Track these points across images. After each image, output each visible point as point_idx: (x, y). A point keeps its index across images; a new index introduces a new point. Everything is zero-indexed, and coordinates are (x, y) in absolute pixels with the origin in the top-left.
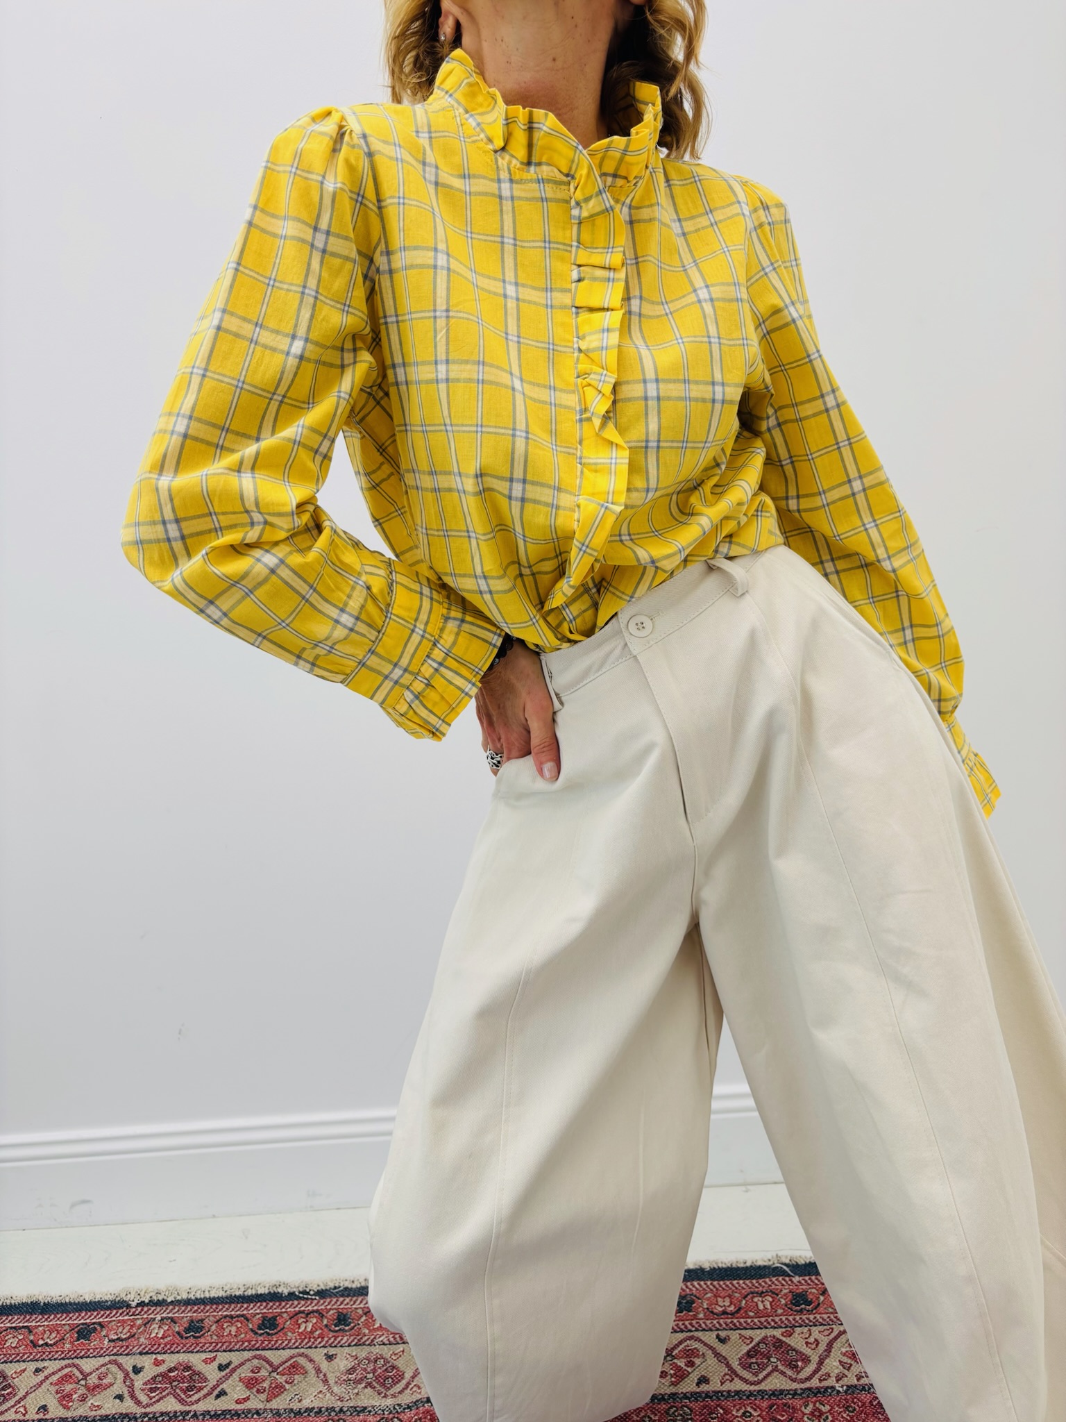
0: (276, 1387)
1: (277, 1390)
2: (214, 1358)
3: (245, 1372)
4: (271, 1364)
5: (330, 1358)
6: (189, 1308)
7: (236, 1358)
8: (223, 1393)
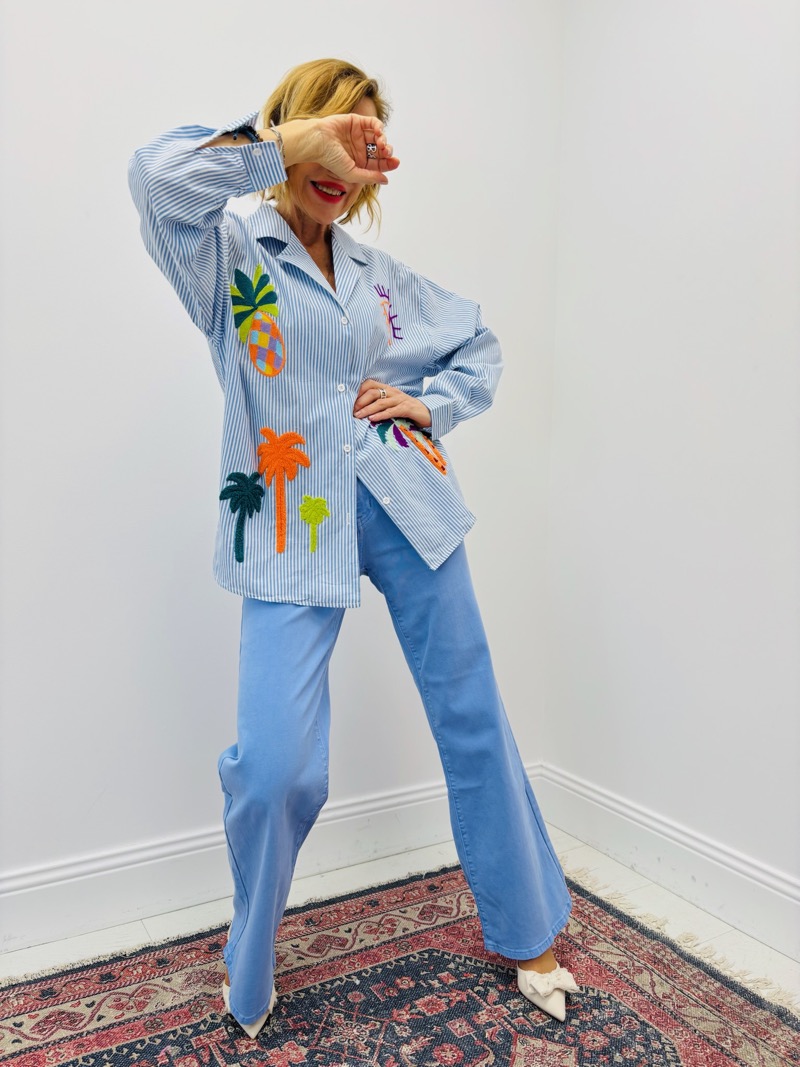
0: (140, 1003)
1: (141, 1005)
2: (79, 1003)
3: (110, 1002)
4: (127, 994)
5: (168, 980)
6: (33, 985)
7: (97, 999)
8: (103, 1017)
